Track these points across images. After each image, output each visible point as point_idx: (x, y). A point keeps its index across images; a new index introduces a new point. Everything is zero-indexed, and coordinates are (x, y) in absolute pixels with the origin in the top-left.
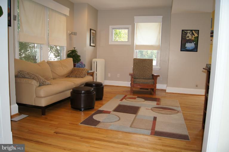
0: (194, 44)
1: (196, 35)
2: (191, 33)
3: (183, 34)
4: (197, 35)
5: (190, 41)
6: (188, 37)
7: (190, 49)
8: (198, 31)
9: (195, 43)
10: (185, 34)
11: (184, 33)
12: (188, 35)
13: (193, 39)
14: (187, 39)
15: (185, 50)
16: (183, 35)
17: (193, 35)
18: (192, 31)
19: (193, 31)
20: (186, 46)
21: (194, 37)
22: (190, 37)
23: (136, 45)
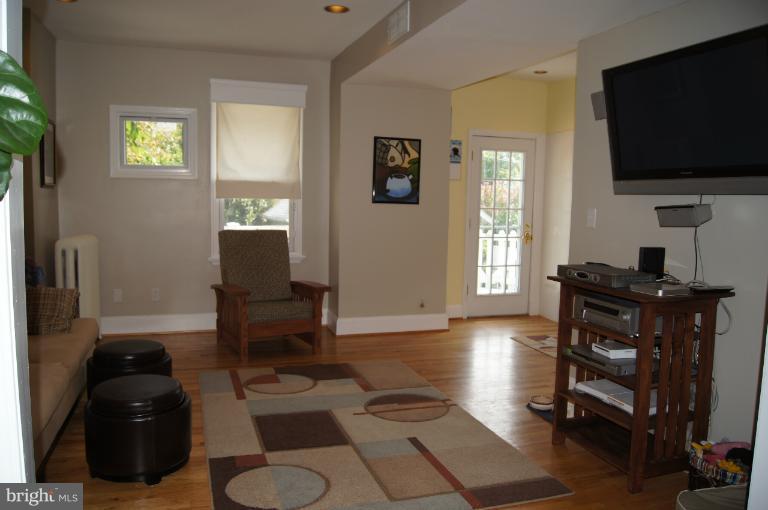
0: (410, 180)
1: (414, 155)
2: (400, 147)
3: (378, 151)
4: (417, 156)
5: (398, 172)
6: (393, 159)
7: (401, 196)
8: (420, 141)
9: (411, 177)
10: (384, 149)
11: (380, 145)
12: (393, 152)
13: (406, 165)
14: (391, 164)
15: (385, 200)
16: (378, 153)
17: (407, 156)
18: (401, 140)
19: (406, 143)
20: (388, 187)
21: (407, 159)
22: (398, 161)
23: (218, 181)
